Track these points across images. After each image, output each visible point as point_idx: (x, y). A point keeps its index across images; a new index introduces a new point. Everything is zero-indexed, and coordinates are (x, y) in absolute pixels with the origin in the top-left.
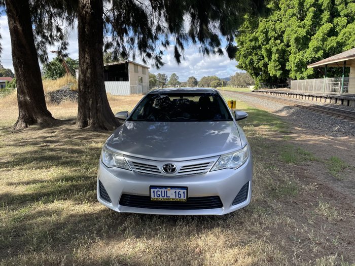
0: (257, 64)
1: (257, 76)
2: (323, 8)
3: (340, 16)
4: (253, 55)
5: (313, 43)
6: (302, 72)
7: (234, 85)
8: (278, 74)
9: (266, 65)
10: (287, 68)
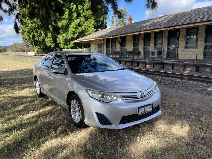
0: (37, 38)
1: (36, 46)
2: (73, 11)
3: (81, 16)
4: (34, 32)
5: (71, 30)
6: (67, 45)
7: (13, 51)
8: (53, 45)
9: (44, 40)
10: (57, 42)
